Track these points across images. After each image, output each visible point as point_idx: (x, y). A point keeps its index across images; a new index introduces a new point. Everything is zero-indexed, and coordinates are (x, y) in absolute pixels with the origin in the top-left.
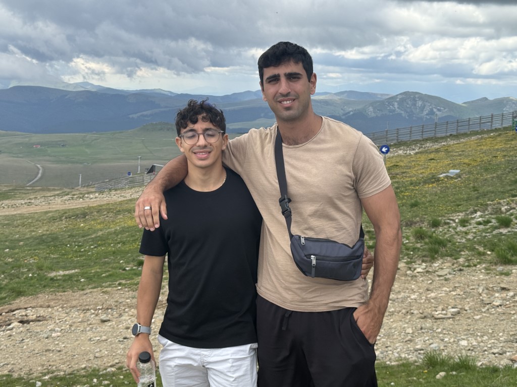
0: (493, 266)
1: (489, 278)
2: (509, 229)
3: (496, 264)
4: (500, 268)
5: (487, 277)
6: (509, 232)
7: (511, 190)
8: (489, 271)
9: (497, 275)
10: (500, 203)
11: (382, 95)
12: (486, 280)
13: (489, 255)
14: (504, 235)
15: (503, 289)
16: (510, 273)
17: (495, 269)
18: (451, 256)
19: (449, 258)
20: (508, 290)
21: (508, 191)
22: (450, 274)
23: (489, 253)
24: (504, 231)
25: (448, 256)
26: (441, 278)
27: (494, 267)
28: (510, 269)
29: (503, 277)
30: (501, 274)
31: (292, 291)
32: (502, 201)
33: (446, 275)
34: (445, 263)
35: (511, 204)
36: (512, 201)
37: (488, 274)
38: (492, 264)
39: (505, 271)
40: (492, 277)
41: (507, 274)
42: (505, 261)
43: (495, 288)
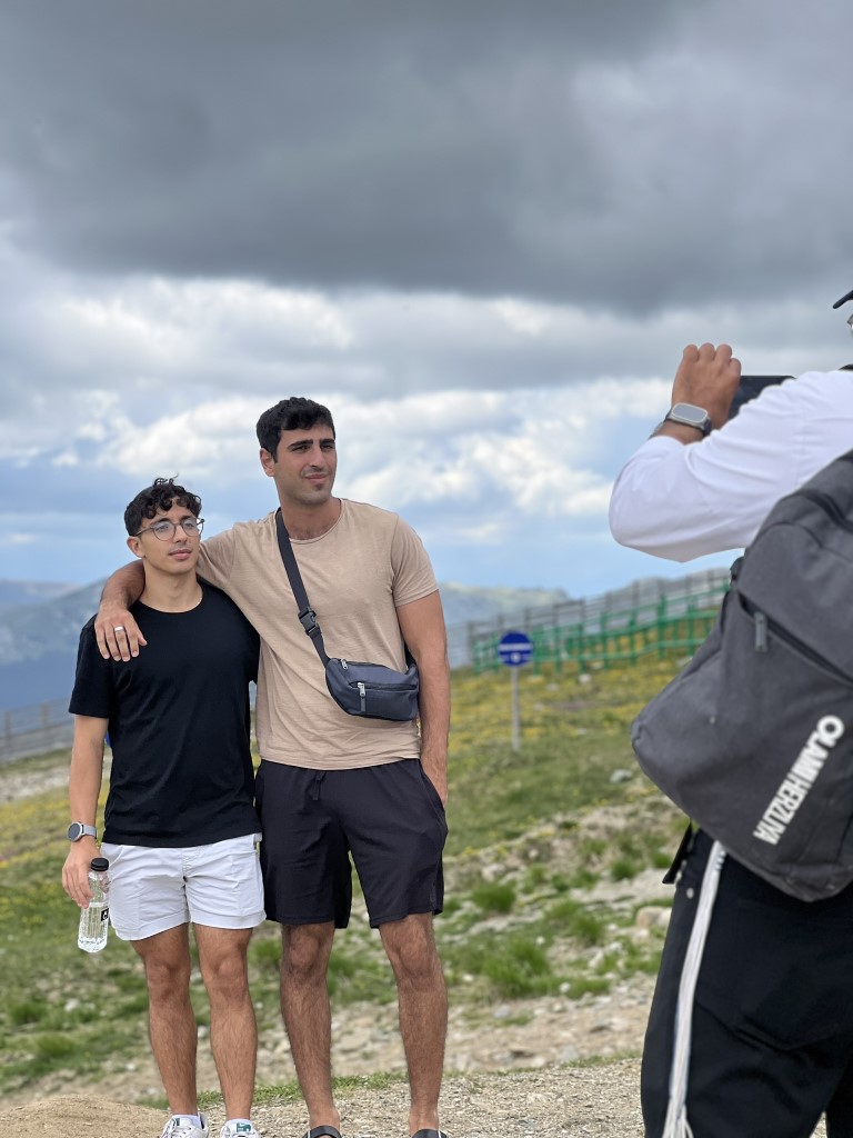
0: (482, 1007)
1: (479, 1037)
2: (511, 918)
3: (490, 1002)
4: (502, 1010)
5: (473, 1035)
6: (512, 924)
7: (502, 822)
8: (474, 1022)
9: (497, 1027)
10: (475, 859)
11: (41, 586)
12: (471, 1041)
13: (468, 984)
14: (501, 933)
15: (518, 1054)
16: (529, 1017)
17: (490, 1015)
18: (370, 997)
19: (365, 1005)
20: (531, 1055)
21: (494, 826)
22: (374, 1040)
23: (468, 978)
24: (499, 923)
25: (361, 998)
26: (353, 1055)
27: (487, 1010)
28: (529, 1008)
29: (512, 1029)
30: (508, 1022)
31: (327, 742)
32: (481, 853)
33: (364, 1045)
34: (356, 1018)
35: (505, 859)
36: (509, 849)
37: (473, 1027)
38: (480, 1003)
39: (516, 1015)
40: (485, 1033)
41: (522, 1021)
42: (513, 991)
43: (497, 1057)
